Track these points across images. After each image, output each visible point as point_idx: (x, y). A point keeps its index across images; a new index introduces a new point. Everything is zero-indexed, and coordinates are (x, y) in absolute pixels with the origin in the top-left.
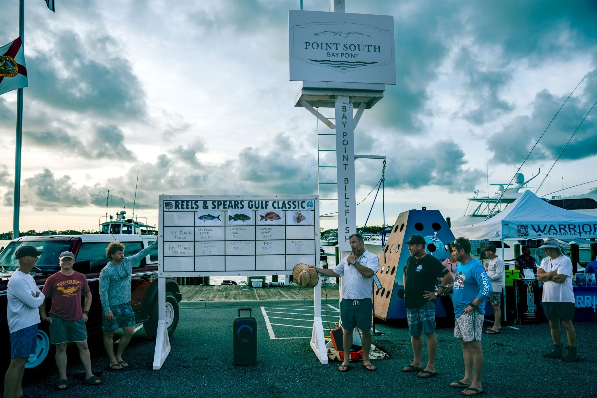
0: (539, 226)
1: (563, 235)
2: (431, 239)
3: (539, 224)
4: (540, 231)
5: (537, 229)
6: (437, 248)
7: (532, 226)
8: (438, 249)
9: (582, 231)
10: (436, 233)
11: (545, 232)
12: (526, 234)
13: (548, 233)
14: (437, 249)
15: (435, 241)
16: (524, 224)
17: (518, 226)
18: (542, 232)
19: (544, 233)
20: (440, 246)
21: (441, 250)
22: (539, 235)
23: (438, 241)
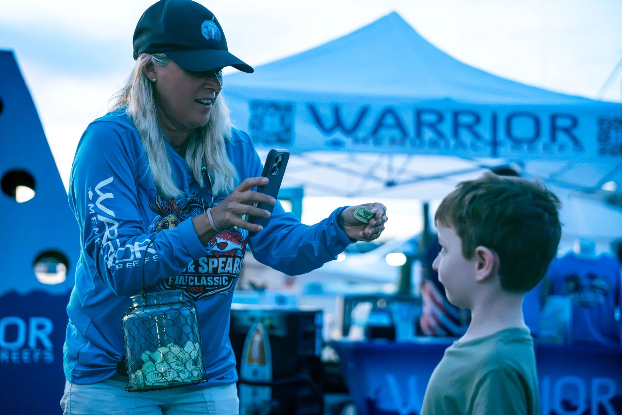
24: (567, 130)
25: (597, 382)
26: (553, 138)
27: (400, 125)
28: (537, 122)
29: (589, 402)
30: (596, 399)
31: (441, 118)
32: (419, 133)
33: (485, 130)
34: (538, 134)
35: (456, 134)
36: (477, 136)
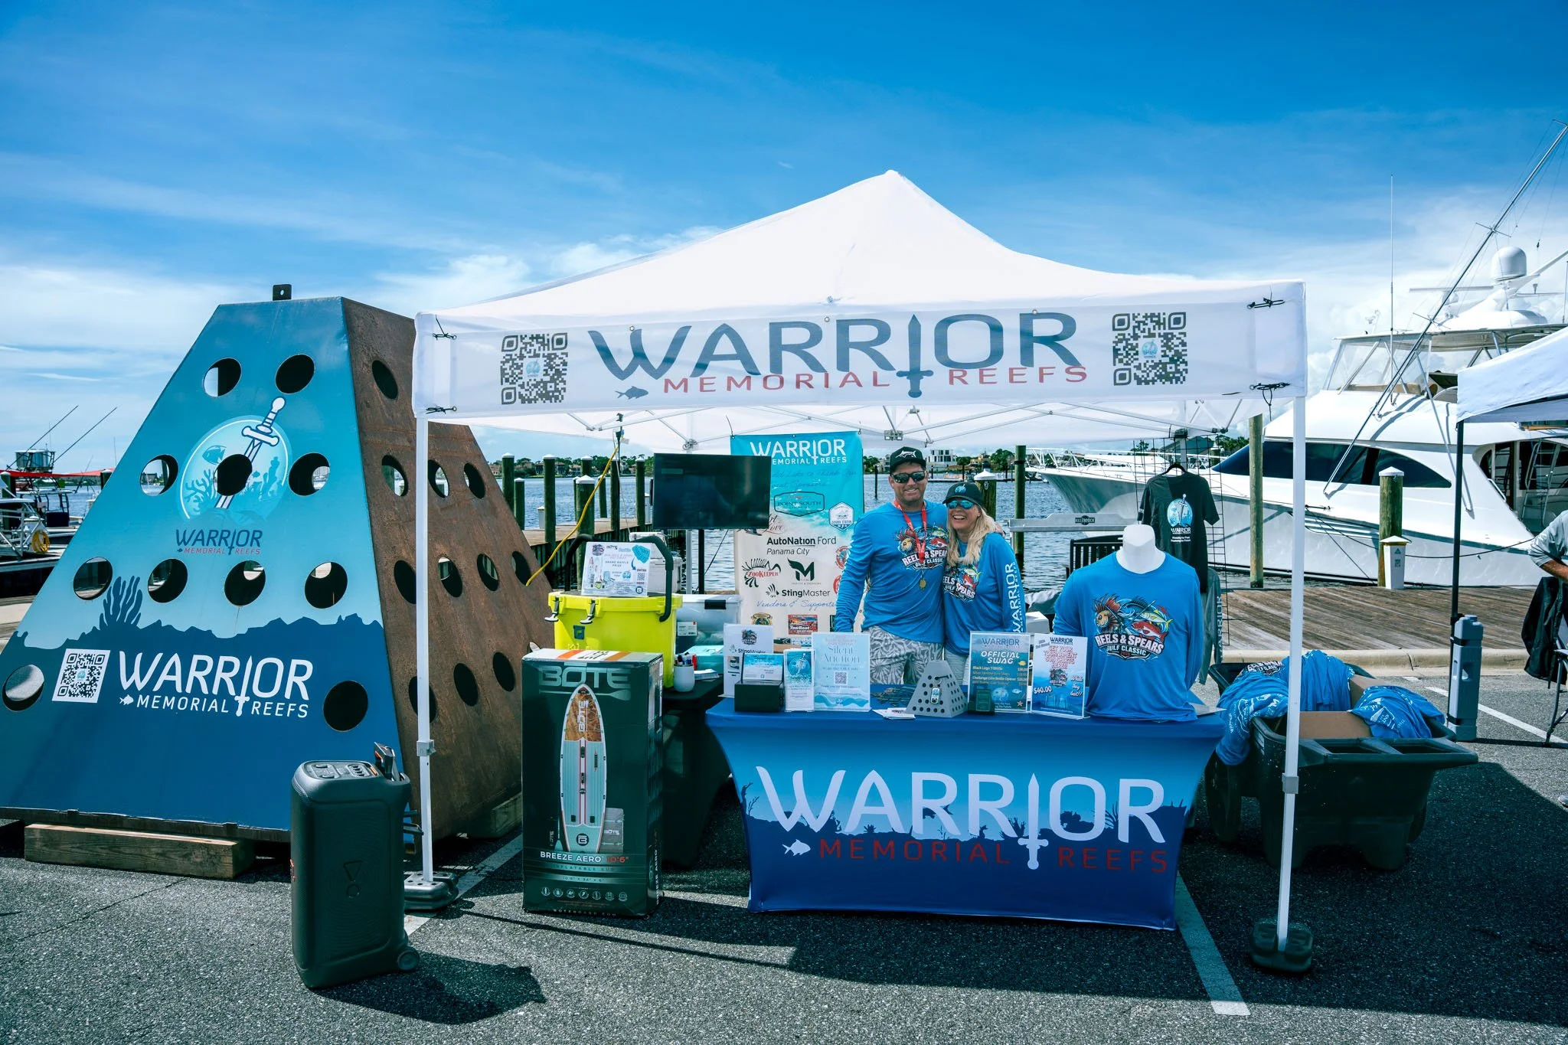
0: (636, 336)
1: (790, 386)
2: (247, 431)
3: (638, 324)
4: (639, 368)
5: (623, 361)
6: (257, 474)
7: (596, 337)
8: (260, 479)
9: (928, 358)
10: (279, 404)
11: (680, 370)
12: (551, 387)
13: (694, 382)
14: (251, 480)
15: (262, 442)
16: (549, 330)
17: (510, 341)
18: (656, 374)
19: (667, 382)
20: (275, 463)
21: (267, 487)
22: (635, 393)
23: (274, 441)
24: (1051, 341)
25: (1126, 785)
26: (1027, 357)
27: (742, 354)
28: (996, 330)
29: (1112, 816)
30: (1125, 811)
31: (816, 335)
32: (776, 366)
33: (896, 350)
34: (996, 354)
35: (843, 364)
36: (884, 364)
